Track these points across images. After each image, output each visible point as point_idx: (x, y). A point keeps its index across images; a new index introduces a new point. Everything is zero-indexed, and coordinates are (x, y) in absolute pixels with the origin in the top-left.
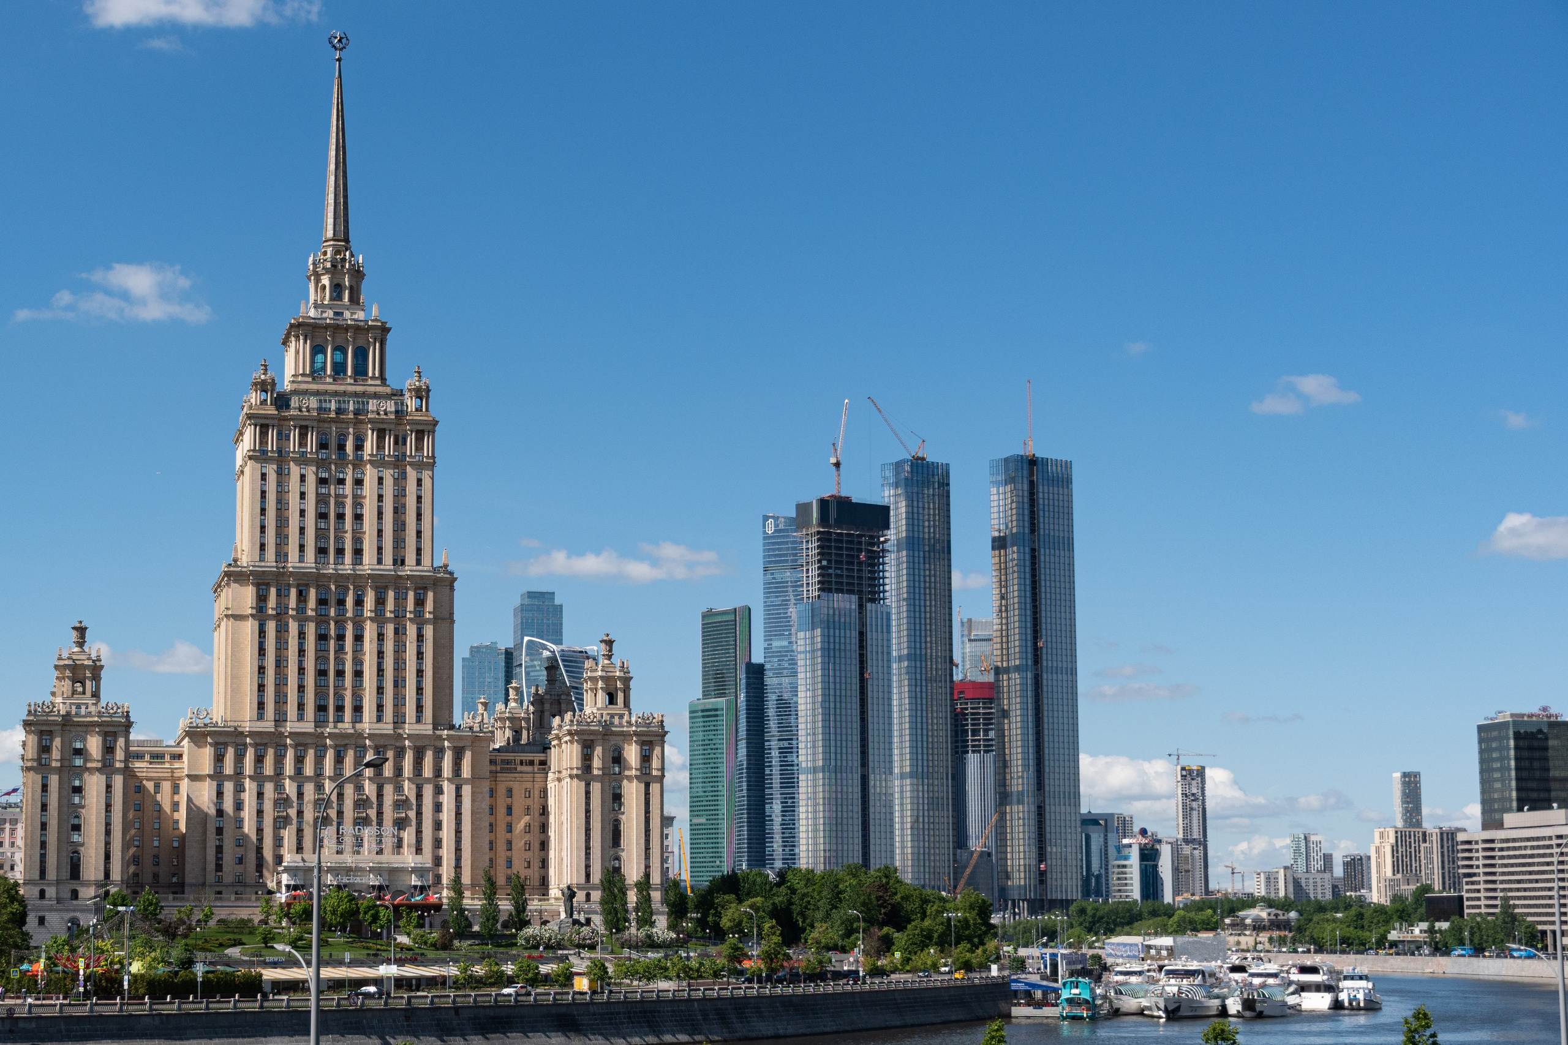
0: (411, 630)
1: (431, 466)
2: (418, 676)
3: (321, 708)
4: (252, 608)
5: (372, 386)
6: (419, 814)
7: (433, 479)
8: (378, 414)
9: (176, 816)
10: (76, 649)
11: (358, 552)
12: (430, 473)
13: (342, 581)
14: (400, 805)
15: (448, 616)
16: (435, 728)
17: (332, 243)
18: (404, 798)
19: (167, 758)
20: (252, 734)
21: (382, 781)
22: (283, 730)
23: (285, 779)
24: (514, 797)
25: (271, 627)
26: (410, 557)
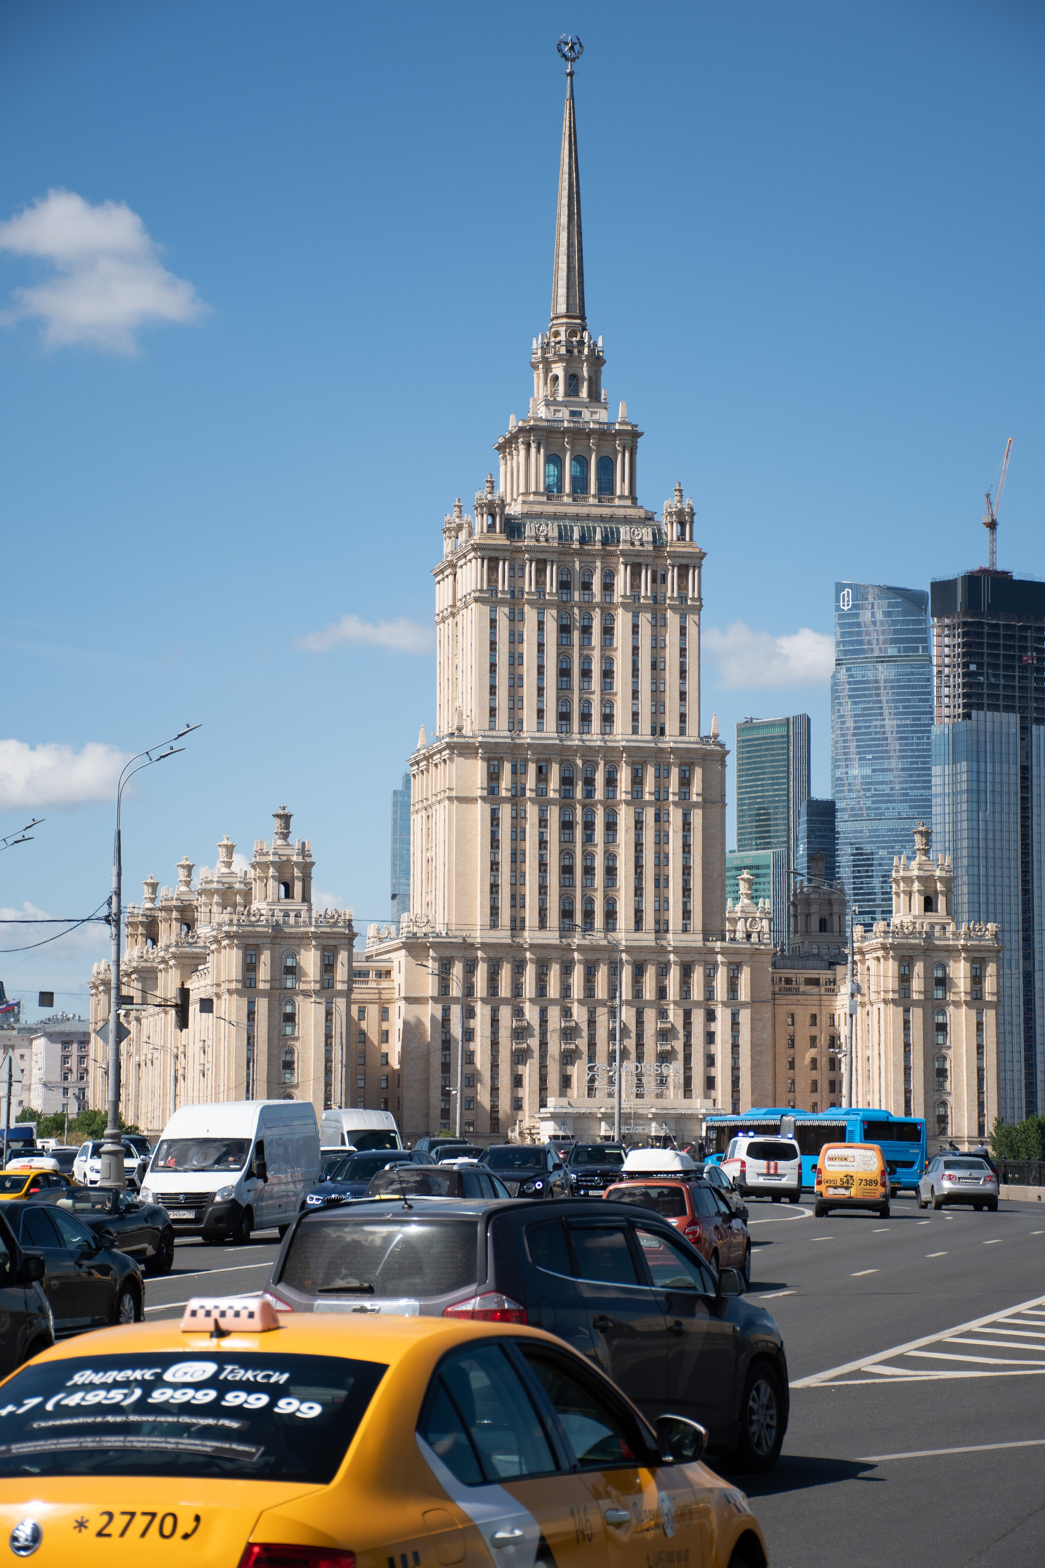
0: (675, 817)
1: (698, 609)
2: (684, 874)
3: (567, 914)
4: (482, 788)
5: (619, 507)
6: (687, 1045)
7: (699, 626)
8: (632, 544)
9: (385, 1048)
10: (280, 842)
11: (608, 718)
12: (696, 618)
13: (590, 754)
14: (664, 1035)
15: (718, 798)
16: (705, 939)
17: (564, 320)
18: (669, 1026)
19: (372, 975)
20: (484, 946)
21: (642, 1005)
22: (521, 941)
23: (524, 1002)
24: (797, 1025)
25: (506, 812)
26: (672, 725)
